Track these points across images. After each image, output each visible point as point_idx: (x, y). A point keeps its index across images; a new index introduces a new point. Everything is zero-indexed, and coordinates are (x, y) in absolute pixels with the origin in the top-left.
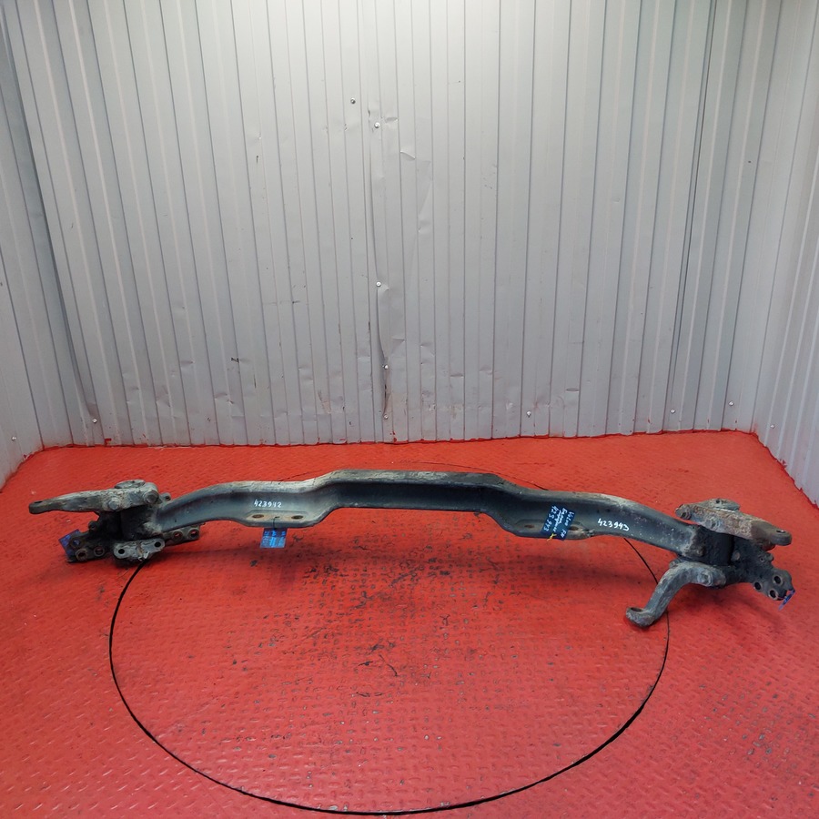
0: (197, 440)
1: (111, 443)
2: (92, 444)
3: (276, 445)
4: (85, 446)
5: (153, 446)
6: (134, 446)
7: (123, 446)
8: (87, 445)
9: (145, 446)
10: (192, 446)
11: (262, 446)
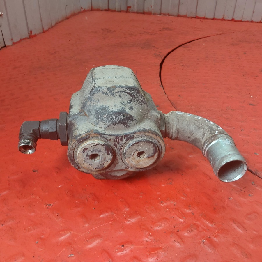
0: (182, 12)
1: (130, 10)
2: (119, 10)
3: (233, 20)
4: (115, 11)
5: (155, 14)
6: (144, 13)
7: (137, 13)
8: (117, 10)
9: (150, 13)
10: (179, 16)
11: (223, 20)
